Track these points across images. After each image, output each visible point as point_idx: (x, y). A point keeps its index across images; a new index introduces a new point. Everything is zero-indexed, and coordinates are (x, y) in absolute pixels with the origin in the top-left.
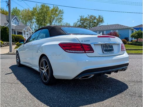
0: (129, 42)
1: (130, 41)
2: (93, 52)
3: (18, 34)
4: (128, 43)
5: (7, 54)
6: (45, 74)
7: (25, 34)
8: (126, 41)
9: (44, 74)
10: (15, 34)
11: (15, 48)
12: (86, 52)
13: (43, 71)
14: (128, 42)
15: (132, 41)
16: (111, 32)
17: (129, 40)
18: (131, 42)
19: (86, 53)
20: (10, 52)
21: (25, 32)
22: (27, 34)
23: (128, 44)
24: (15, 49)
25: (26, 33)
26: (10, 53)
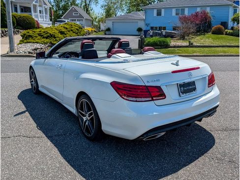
0: (229, 31)
1: (230, 28)
2: (164, 97)
3: (22, 11)
4: (226, 32)
5: (5, 56)
6: (87, 123)
7: (35, 11)
8: (223, 28)
9: (85, 123)
10: (16, 11)
11: (20, 43)
12: (154, 98)
13: (84, 118)
14: (226, 30)
15: (232, 28)
16: (198, 11)
17: (227, 26)
18: (231, 31)
19: (153, 100)
20: (11, 52)
21: (35, 6)
22: (40, 11)
23: (226, 34)
24: (20, 45)
25: (38, 9)
26: (11, 54)
